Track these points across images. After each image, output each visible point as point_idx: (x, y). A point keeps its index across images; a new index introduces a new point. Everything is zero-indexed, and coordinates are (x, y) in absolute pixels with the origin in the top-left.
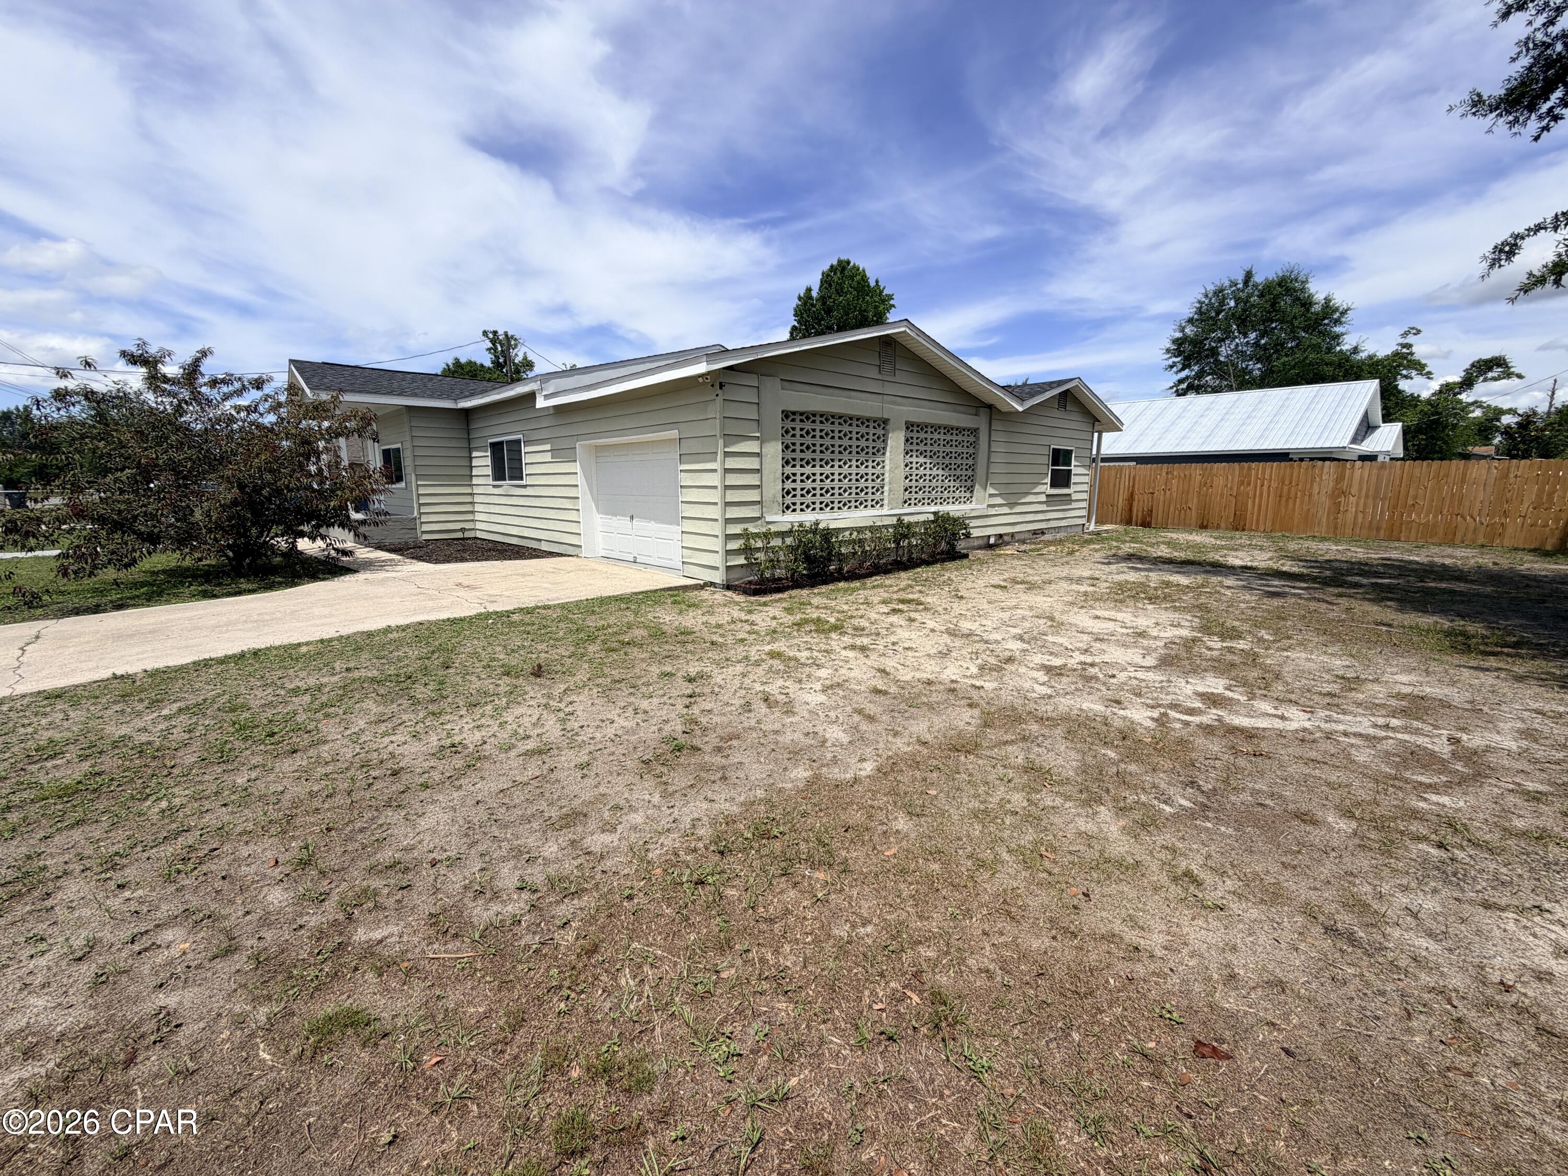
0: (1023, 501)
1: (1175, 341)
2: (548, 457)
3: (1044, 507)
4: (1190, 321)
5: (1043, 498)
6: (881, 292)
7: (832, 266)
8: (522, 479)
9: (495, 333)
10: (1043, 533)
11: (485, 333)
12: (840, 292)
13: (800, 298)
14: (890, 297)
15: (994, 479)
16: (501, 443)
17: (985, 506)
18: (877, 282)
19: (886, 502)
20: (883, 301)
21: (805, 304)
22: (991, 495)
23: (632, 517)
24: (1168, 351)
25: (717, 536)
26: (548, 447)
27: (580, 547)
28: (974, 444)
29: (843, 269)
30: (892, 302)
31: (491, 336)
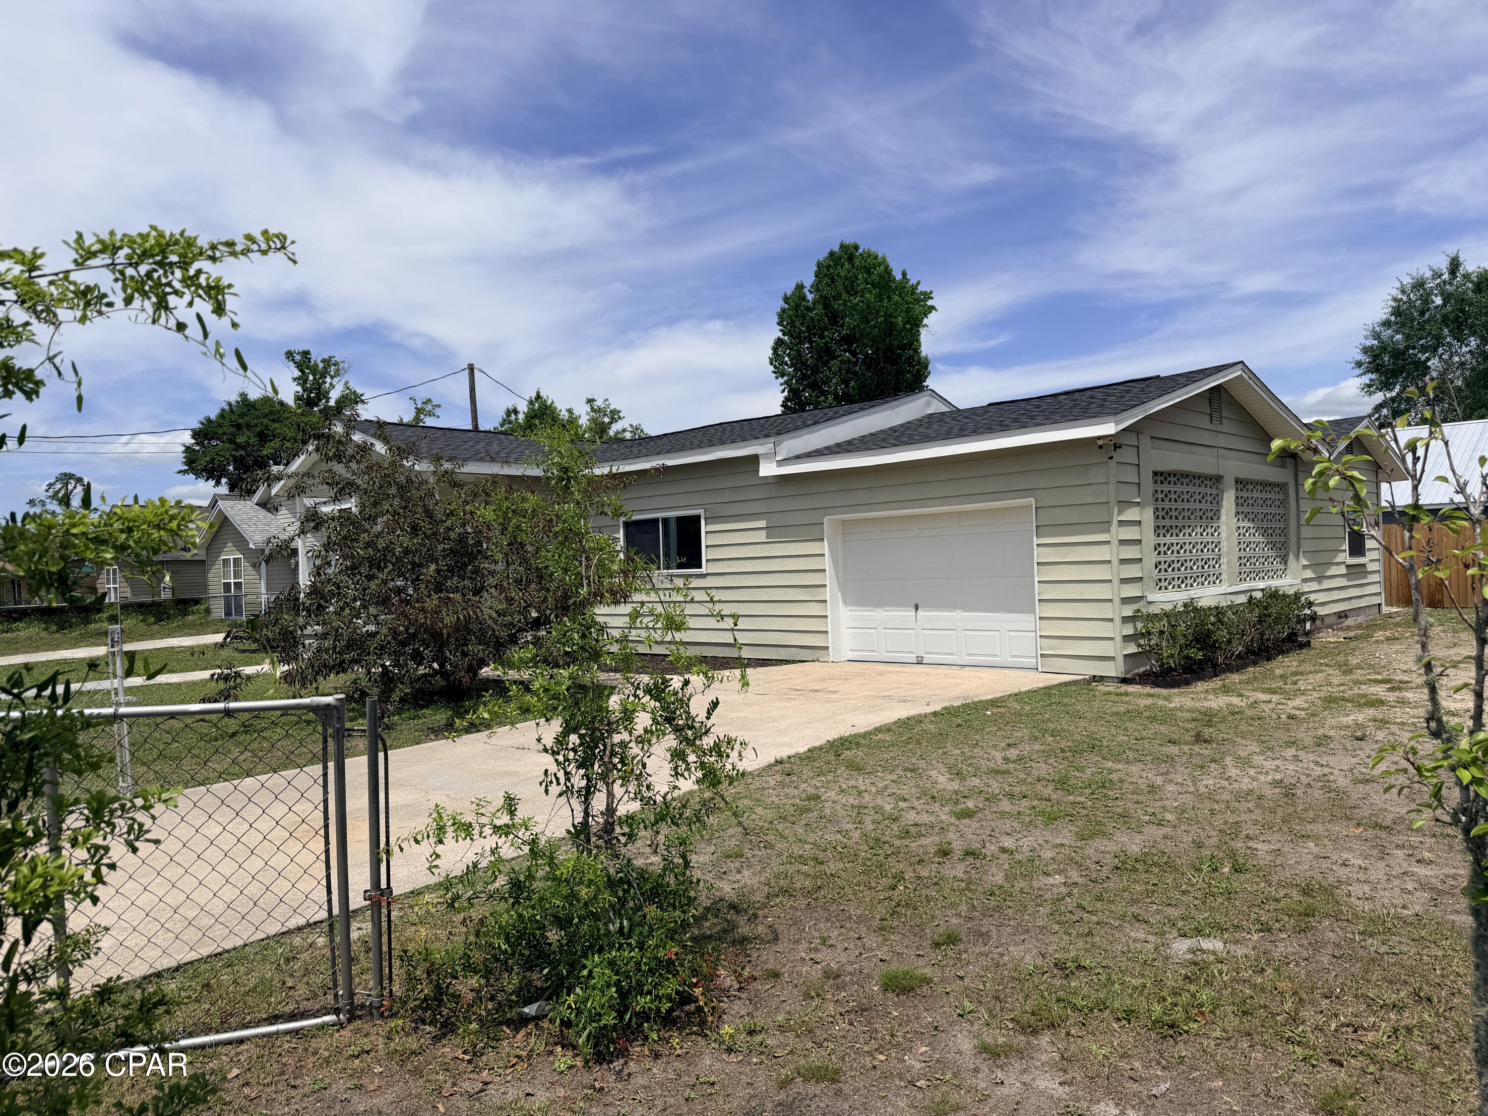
0: (1328, 574)
1: (1366, 350)
2: (762, 536)
3: (1343, 582)
4: (1386, 324)
5: (1343, 570)
6: (914, 288)
7: (832, 254)
8: (699, 566)
9: (306, 354)
10: (1346, 617)
11: (289, 355)
12: (851, 290)
13: (786, 299)
14: (928, 296)
15: (1306, 546)
16: (656, 520)
17: (1299, 581)
18: (904, 274)
19: (1224, 576)
20: (918, 301)
21: (797, 307)
22: (1305, 567)
23: (917, 607)
24: (1359, 364)
25: (1111, 620)
26: (763, 524)
27: (827, 648)
28: (1284, 503)
29: (851, 258)
30: (930, 303)
31: (298, 358)
